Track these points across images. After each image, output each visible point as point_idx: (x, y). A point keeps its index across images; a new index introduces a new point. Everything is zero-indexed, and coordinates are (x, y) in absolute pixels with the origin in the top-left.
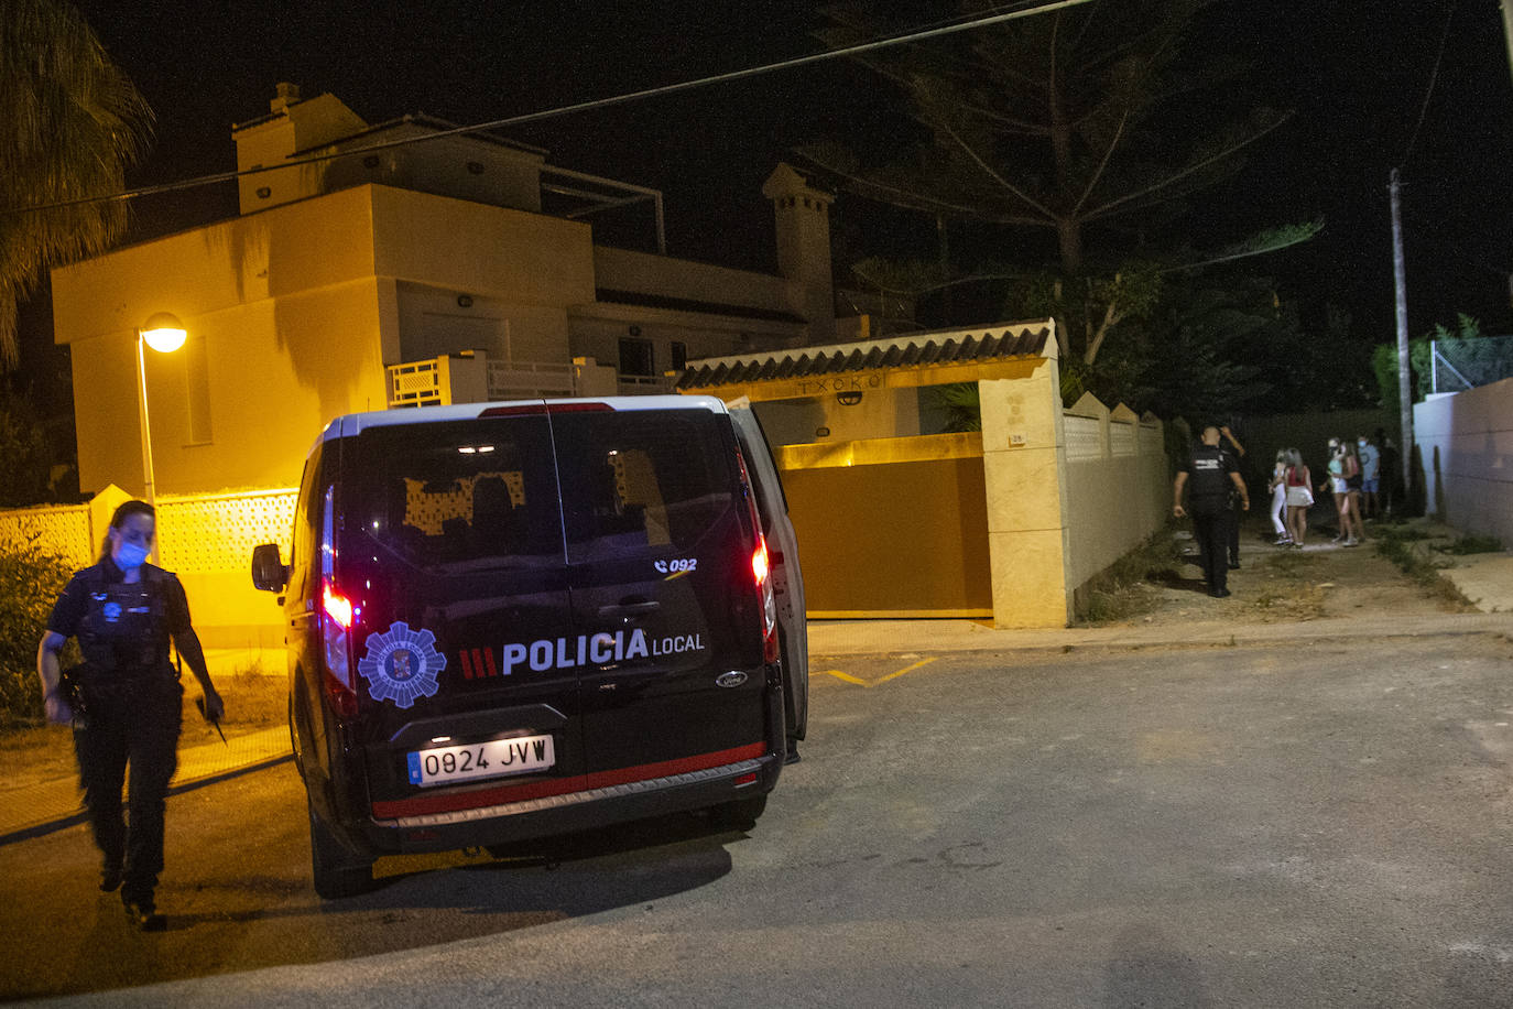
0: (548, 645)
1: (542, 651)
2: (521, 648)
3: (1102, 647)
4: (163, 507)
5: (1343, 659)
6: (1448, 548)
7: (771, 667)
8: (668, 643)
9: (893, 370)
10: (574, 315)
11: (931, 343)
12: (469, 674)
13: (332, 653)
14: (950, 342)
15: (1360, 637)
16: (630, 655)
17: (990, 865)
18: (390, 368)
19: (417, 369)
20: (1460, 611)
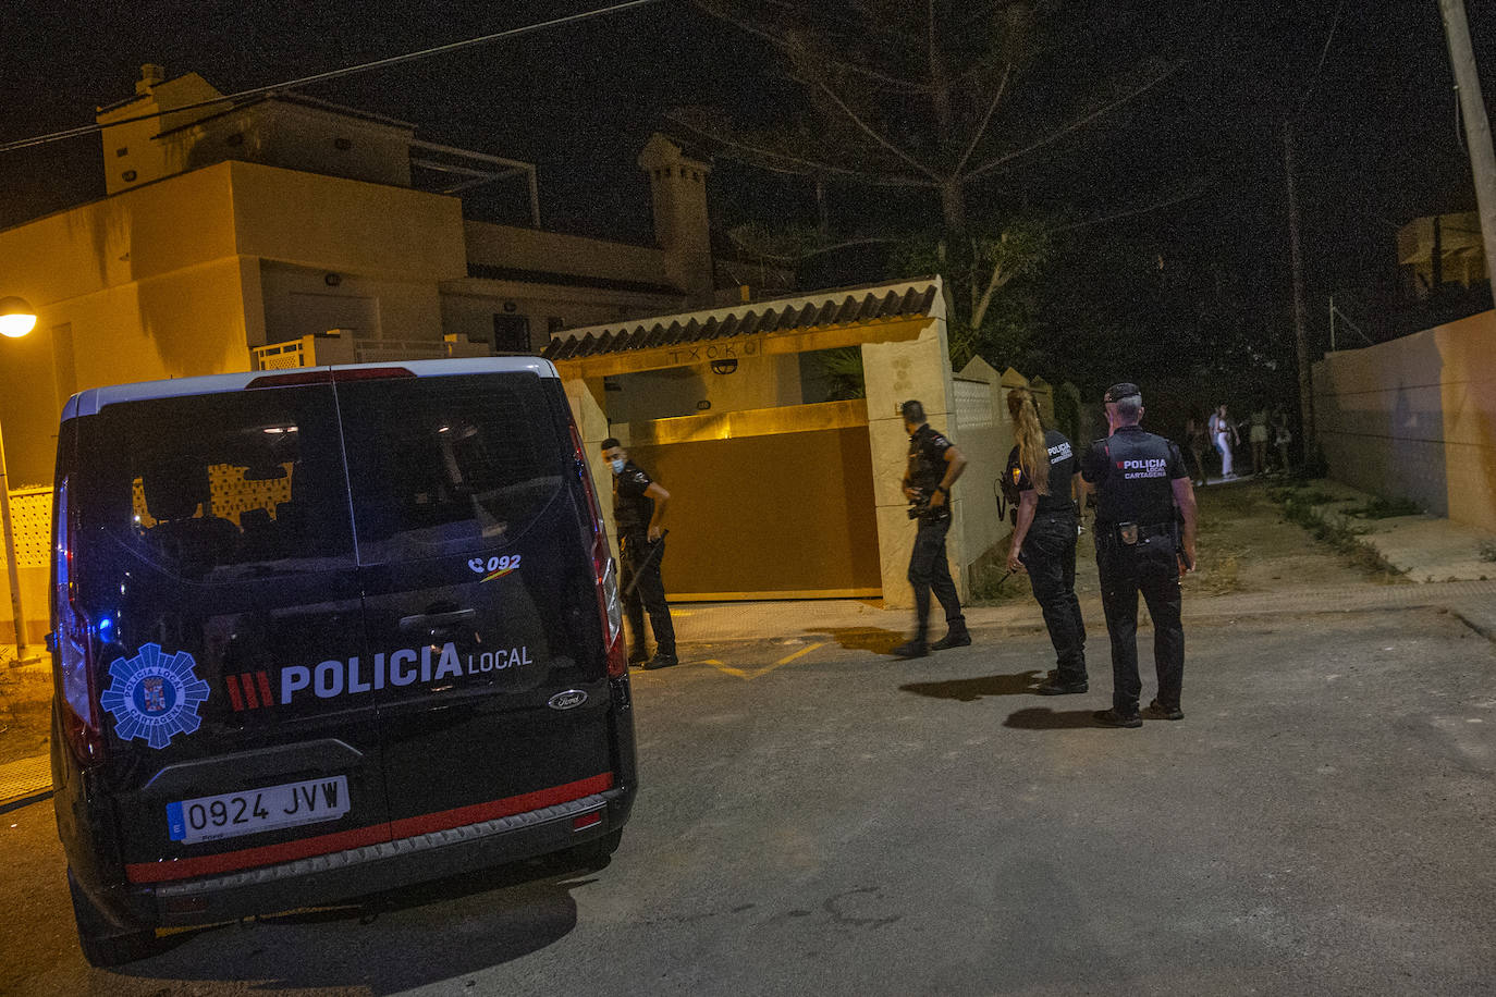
0: (337, 666)
1: (329, 674)
2: (304, 672)
3: (1001, 629)
4: (14, 499)
5: (1272, 640)
6: (1361, 512)
7: (616, 683)
8: (487, 658)
9: (769, 335)
10: (445, 291)
11: (809, 306)
12: (239, 706)
13: (70, 682)
14: (830, 304)
15: (1289, 614)
16: (439, 675)
17: (887, 921)
18: (255, 350)
19: (282, 350)
20: (1391, 583)
